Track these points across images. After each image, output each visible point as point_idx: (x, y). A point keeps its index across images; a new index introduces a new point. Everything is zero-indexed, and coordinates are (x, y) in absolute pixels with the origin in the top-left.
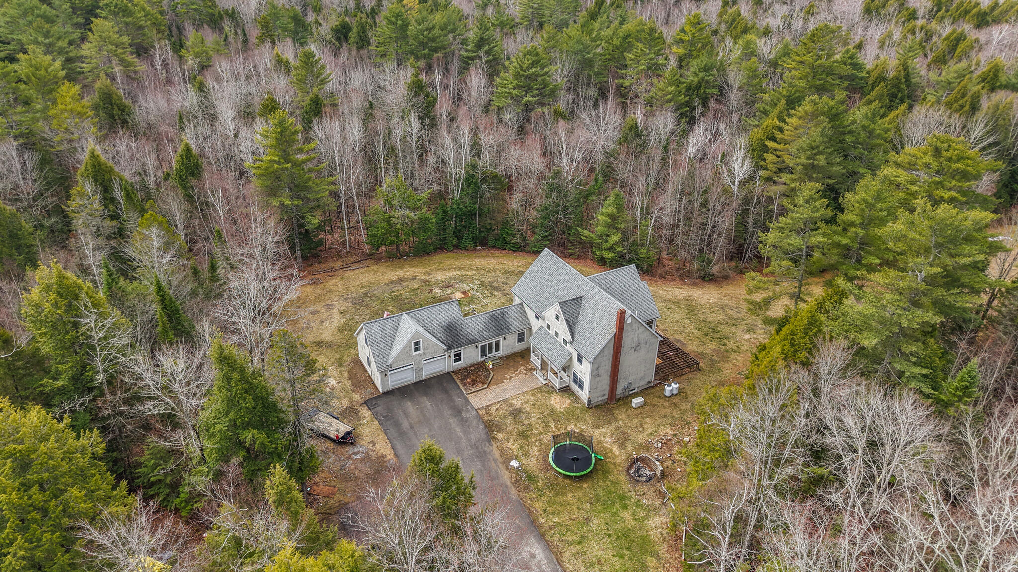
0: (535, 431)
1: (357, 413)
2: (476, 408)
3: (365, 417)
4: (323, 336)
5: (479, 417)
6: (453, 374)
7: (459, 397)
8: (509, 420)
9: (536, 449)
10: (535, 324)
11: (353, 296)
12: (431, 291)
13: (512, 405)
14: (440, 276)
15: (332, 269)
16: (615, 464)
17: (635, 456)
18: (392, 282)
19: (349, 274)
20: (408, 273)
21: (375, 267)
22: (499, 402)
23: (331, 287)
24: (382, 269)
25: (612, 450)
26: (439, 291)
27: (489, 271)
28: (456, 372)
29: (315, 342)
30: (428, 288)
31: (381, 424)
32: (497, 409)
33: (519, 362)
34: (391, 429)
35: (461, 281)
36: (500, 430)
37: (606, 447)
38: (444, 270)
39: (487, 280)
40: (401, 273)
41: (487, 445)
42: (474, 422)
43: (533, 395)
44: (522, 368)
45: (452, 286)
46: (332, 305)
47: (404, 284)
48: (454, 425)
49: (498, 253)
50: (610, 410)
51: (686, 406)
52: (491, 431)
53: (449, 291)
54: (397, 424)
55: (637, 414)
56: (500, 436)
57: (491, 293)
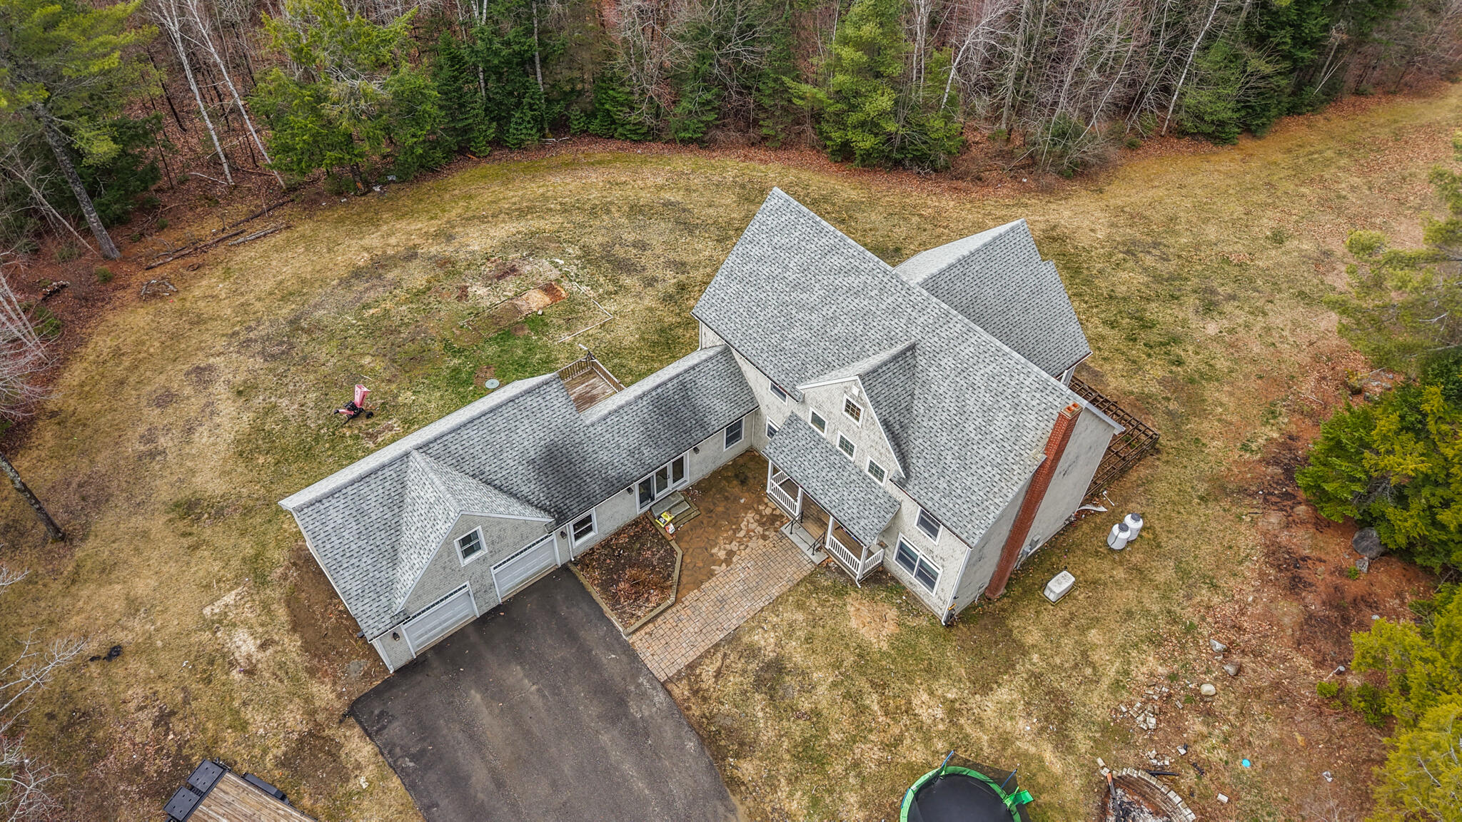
0: (836, 736)
1: (333, 751)
2: (663, 678)
3: (358, 766)
4: (198, 480)
5: (678, 709)
6: (575, 569)
7: (610, 649)
8: (758, 706)
9: (852, 798)
10: (774, 411)
11: (263, 330)
12: (463, 294)
13: (752, 652)
14: (477, 241)
15: (198, 247)
16: (1062, 808)
17: (1105, 772)
18: (357, 273)
19: (245, 255)
20: (393, 241)
21: (306, 228)
22: (717, 646)
23: (201, 304)
24: (327, 232)
25: (1041, 760)
26: (482, 291)
27: (593, 212)
28: (585, 560)
29: (177, 505)
30: (451, 285)
31: (411, 787)
32: (718, 674)
33: (737, 499)
34: (444, 803)
35: (534, 251)
36: (745, 747)
37: (1026, 754)
38: (483, 220)
39: (596, 241)
40: (373, 240)
41: (721, 810)
42: (669, 732)
43: (800, 606)
44: (750, 515)
45: (513, 270)
46: (210, 368)
47: (390, 276)
48: (615, 755)
49: (599, 151)
50: (999, 620)
51: (1165, 573)
52: (719, 756)
53: (509, 286)
54: (457, 781)
55: (1066, 623)
56: (747, 769)
57: (614, 281)
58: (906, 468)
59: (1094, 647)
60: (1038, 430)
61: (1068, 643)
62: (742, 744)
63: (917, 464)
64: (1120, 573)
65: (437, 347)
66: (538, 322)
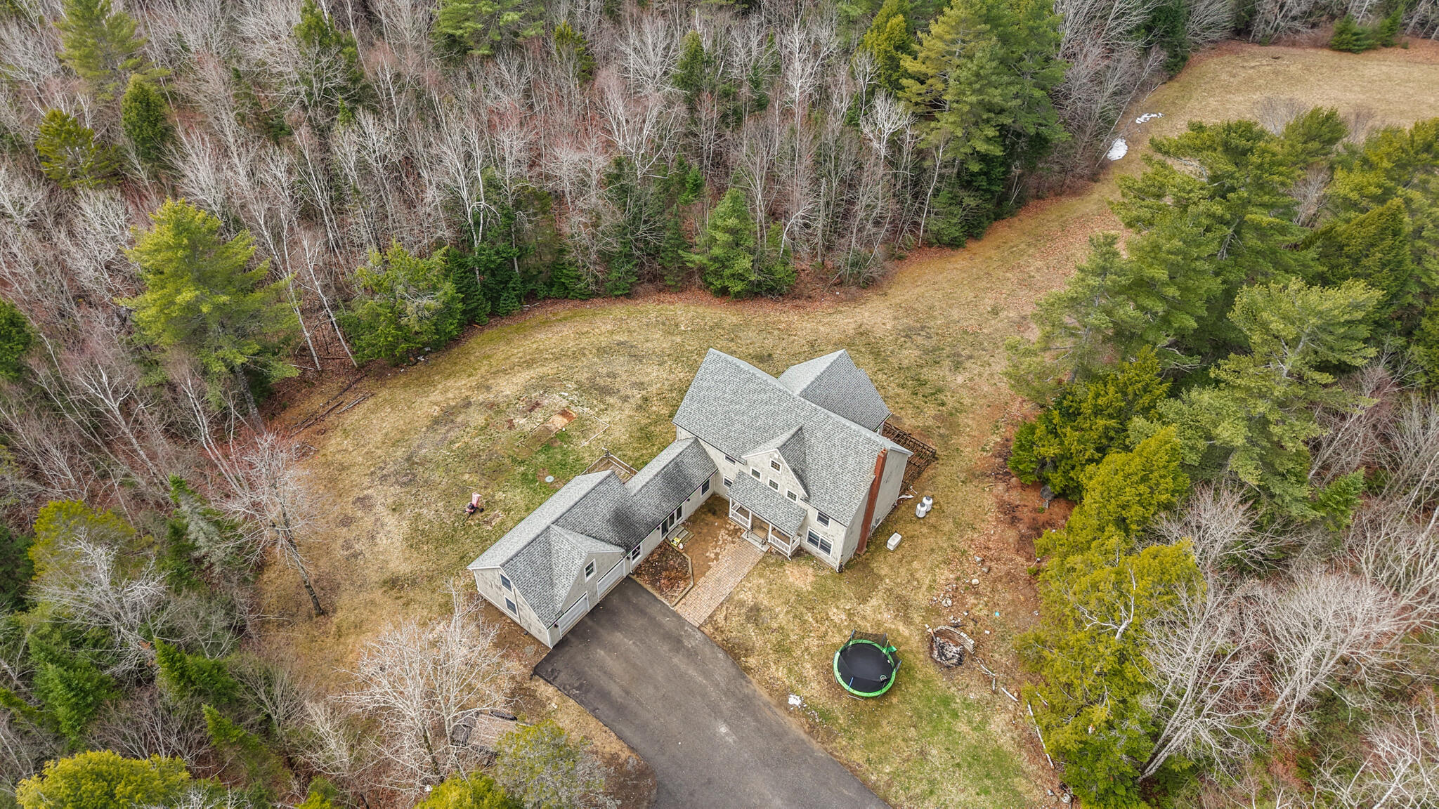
0: (793, 638)
1: (531, 695)
2: (697, 625)
3: (549, 698)
4: (391, 565)
5: (710, 639)
6: (634, 577)
7: (665, 615)
8: (751, 630)
9: (808, 666)
10: (728, 471)
11: (391, 468)
12: (511, 426)
13: (741, 604)
14: (507, 388)
15: (316, 418)
16: (911, 651)
17: (930, 630)
18: (436, 421)
19: (352, 419)
20: (450, 395)
21: (384, 393)
22: (722, 604)
23: (339, 456)
24: (400, 395)
25: (898, 631)
26: (523, 421)
27: (575, 357)
28: (638, 571)
29: (385, 582)
30: (501, 419)
31: (581, 703)
32: (726, 618)
33: (713, 524)
34: (601, 707)
35: (547, 390)
37: (890, 629)
38: (504, 372)
39: (583, 376)
40: (436, 396)
41: (744, 683)
42: (707, 650)
43: (761, 576)
44: (723, 531)
45: (538, 404)
46: (367, 497)
47: (459, 419)
48: (683, 667)
49: (562, 310)
50: (866, 565)
51: (948, 526)
52: (736, 658)
53: (539, 415)
54: (604, 695)
55: (901, 561)
56: (752, 661)
57: (602, 402)
58: (807, 492)
59: (917, 570)
60: (870, 464)
61: (903, 571)
62: (747, 650)
63: (813, 489)
64: (925, 530)
65: (507, 461)
66: (563, 436)
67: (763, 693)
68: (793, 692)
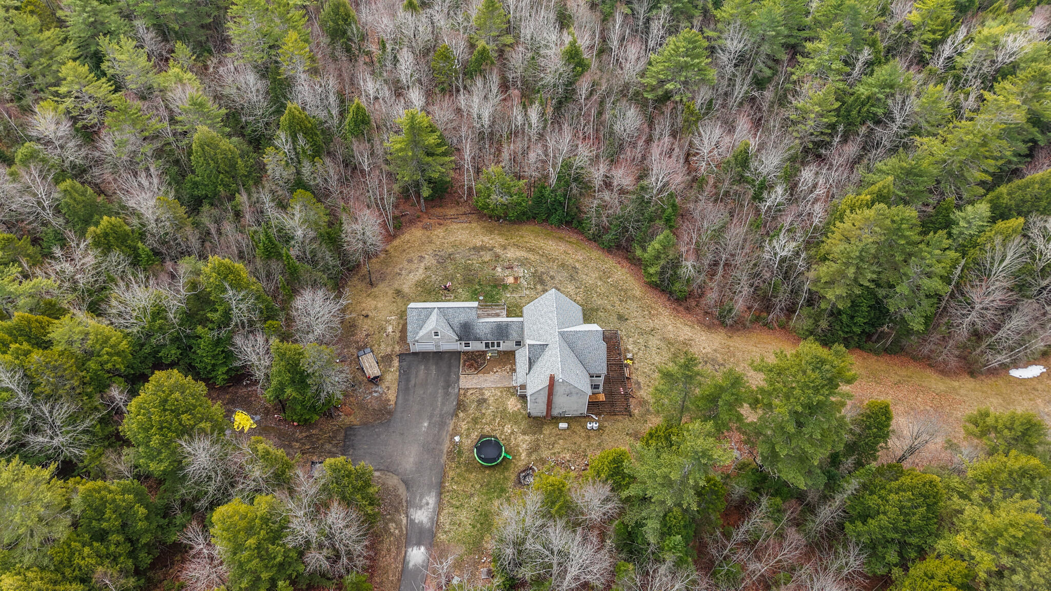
0: (484, 421)
1: (392, 360)
2: (460, 387)
3: (394, 366)
4: (404, 286)
5: (458, 395)
6: (462, 354)
7: (455, 375)
8: (474, 405)
9: (476, 433)
11: (442, 253)
12: (494, 269)
13: (483, 394)
14: (511, 253)
15: (445, 217)
16: (515, 465)
17: (532, 466)
18: (475, 248)
19: (454, 226)
20: (491, 242)
21: (474, 225)
22: (477, 388)
23: (434, 237)
24: (478, 229)
25: (521, 454)
26: (499, 270)
27: (549, 260)
28: (465, 353)
29: (397, 290)
30: (494, 264)
31: (400, 376)
32: (472, 394)
33: (510, 360)
34: (403, 383)
35: (522, 265)
36: (464, 410)
37: (519, 451)
38: (518, 247)
39: (542, 270)
40: (486, 239)
41: (450, 418)
42: (453, 398)
43: (501, 392)
44: (510, 366)
45: (512, 268)
46: (424, 258)
47: (482, 253)
48: (439, 395)
50: (542, 424)
51: (595, 442)
52: (459, 408)
53: (507, 272)
54: (408, 381)
55: (557, 435)
56: (461, 415)
57: (535, 285)
58: (529, 371)
59: (558, 443)
61: (553, 439)
63: (532, 371)
65: (477, 280)
66: (505, 287)
67: (451, 427)
68: (461, 436)
